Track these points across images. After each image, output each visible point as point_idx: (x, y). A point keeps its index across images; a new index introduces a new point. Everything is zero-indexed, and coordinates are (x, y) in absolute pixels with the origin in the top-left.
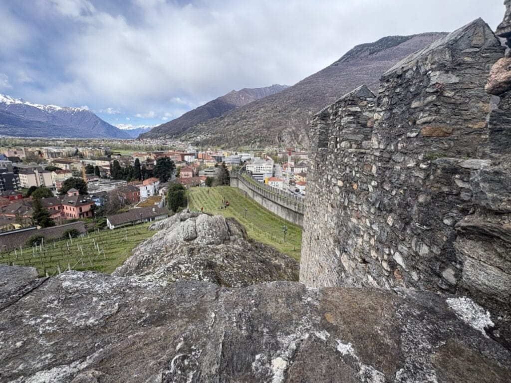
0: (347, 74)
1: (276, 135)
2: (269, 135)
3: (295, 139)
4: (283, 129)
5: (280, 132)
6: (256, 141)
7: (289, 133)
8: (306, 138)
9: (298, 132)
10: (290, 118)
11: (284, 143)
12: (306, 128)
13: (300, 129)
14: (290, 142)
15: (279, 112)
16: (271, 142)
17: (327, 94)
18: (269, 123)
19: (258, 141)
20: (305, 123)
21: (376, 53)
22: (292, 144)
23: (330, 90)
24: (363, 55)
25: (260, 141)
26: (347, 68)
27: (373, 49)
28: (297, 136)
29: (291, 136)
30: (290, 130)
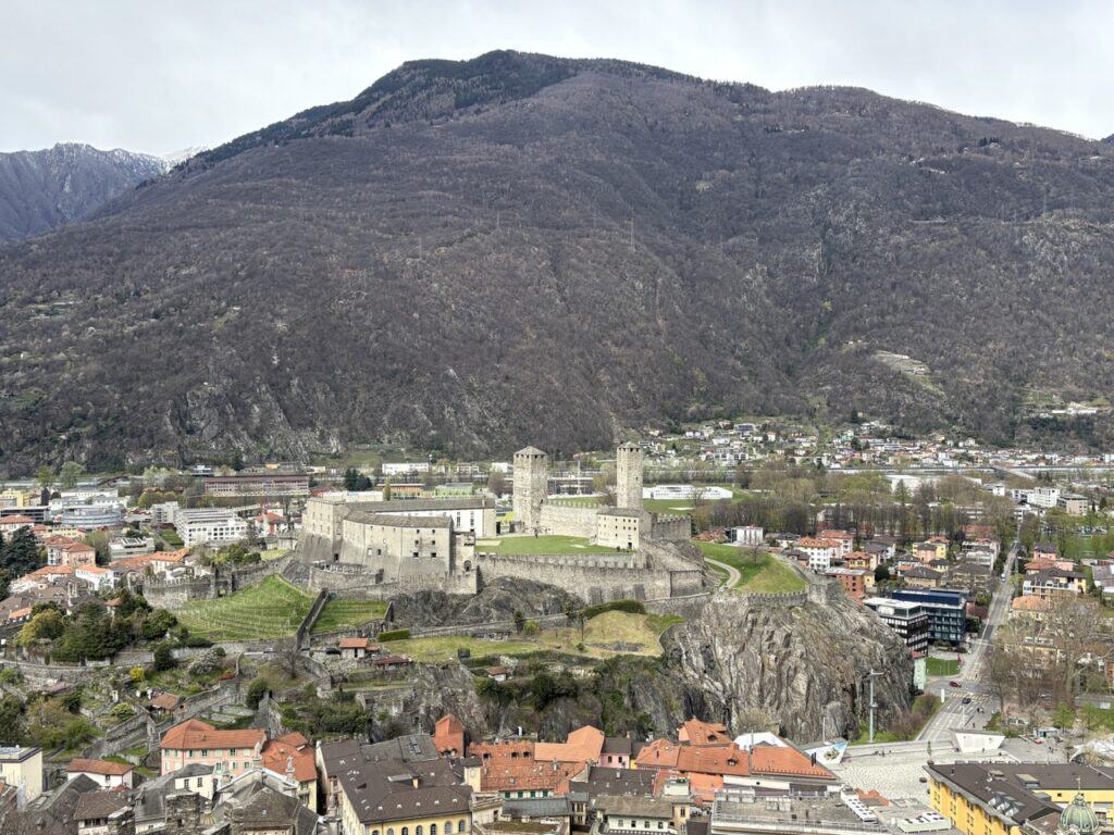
0: (390, 178)
1: (163, 411)
2: (135, 409)
3: (239, 421)
4: (189, 386)
5: (180, 399)
6: (78, 437)
7: (214, 401)
8: (279, 417)
9: (244, 396)
10: (206, 344)
11: (195, 438)
12: (274, 380)
13: (251, 384)
14: (220, 434)
15: (156, 316)
16: (144, 438)
17: (333, 259)
18: (122, 362)
19: (88, 437)
20: (267, 362)
21: (476, 106)
22: (229, 441)
23: (339, 242)
24: (434, 106)
25: (99, 435)
26: (387, 153)
27: (465, 90)
28: (244, 412)
29: (222, 413)
30: (217, 390)
